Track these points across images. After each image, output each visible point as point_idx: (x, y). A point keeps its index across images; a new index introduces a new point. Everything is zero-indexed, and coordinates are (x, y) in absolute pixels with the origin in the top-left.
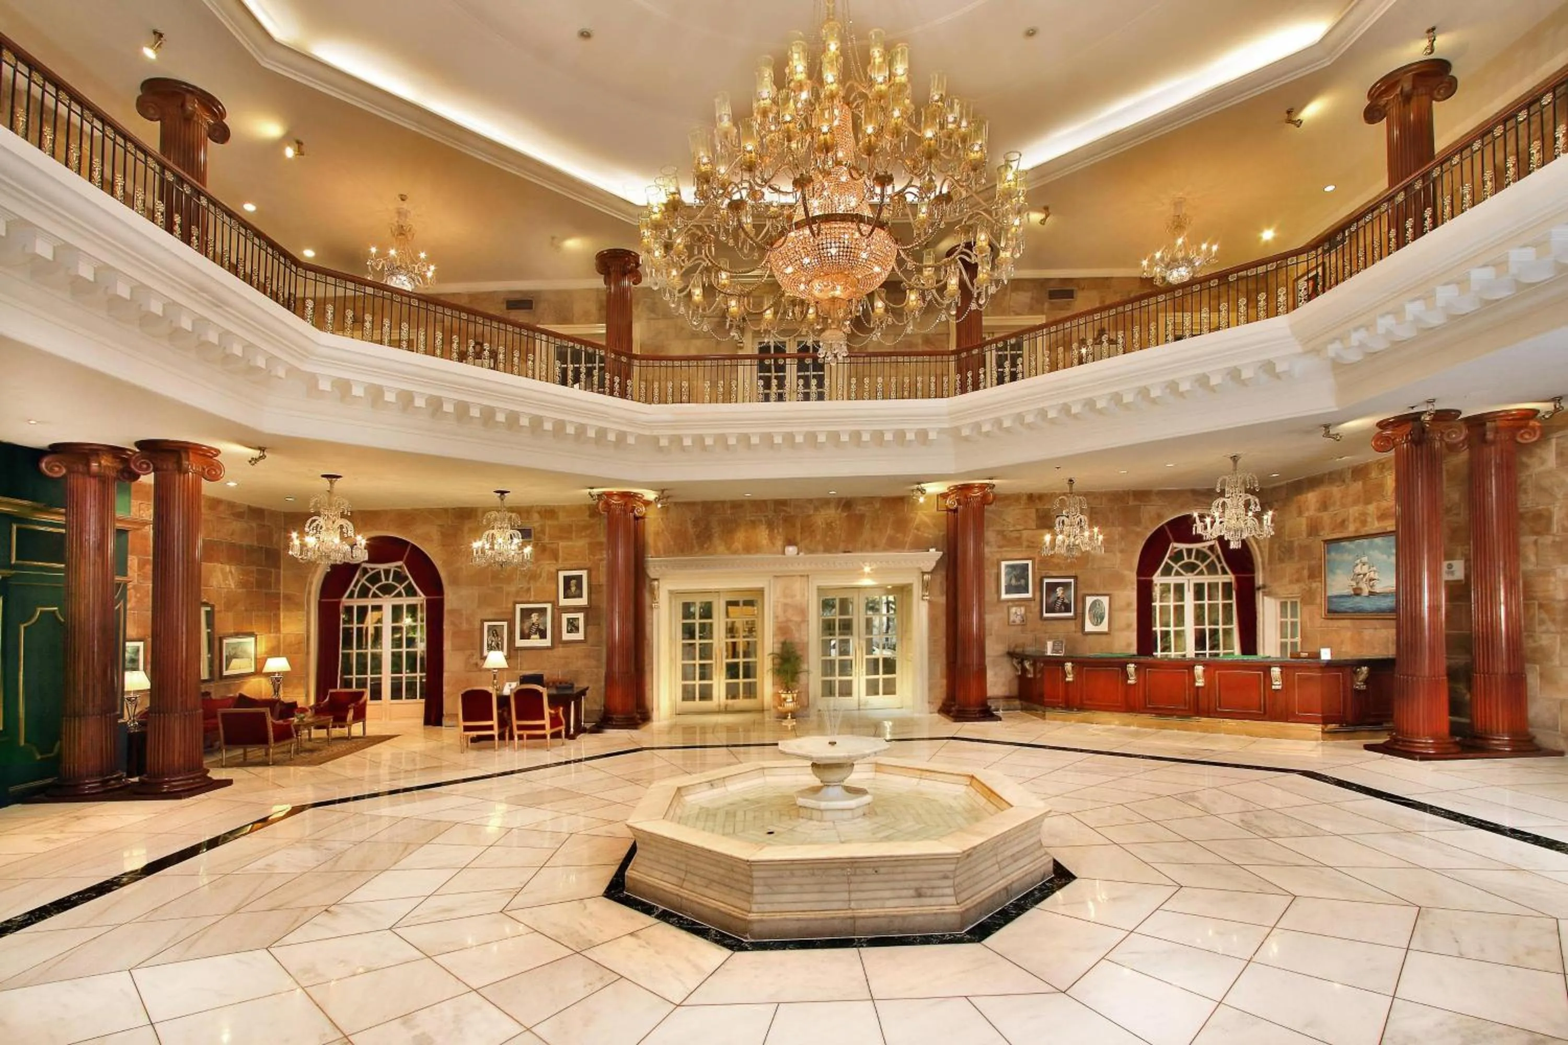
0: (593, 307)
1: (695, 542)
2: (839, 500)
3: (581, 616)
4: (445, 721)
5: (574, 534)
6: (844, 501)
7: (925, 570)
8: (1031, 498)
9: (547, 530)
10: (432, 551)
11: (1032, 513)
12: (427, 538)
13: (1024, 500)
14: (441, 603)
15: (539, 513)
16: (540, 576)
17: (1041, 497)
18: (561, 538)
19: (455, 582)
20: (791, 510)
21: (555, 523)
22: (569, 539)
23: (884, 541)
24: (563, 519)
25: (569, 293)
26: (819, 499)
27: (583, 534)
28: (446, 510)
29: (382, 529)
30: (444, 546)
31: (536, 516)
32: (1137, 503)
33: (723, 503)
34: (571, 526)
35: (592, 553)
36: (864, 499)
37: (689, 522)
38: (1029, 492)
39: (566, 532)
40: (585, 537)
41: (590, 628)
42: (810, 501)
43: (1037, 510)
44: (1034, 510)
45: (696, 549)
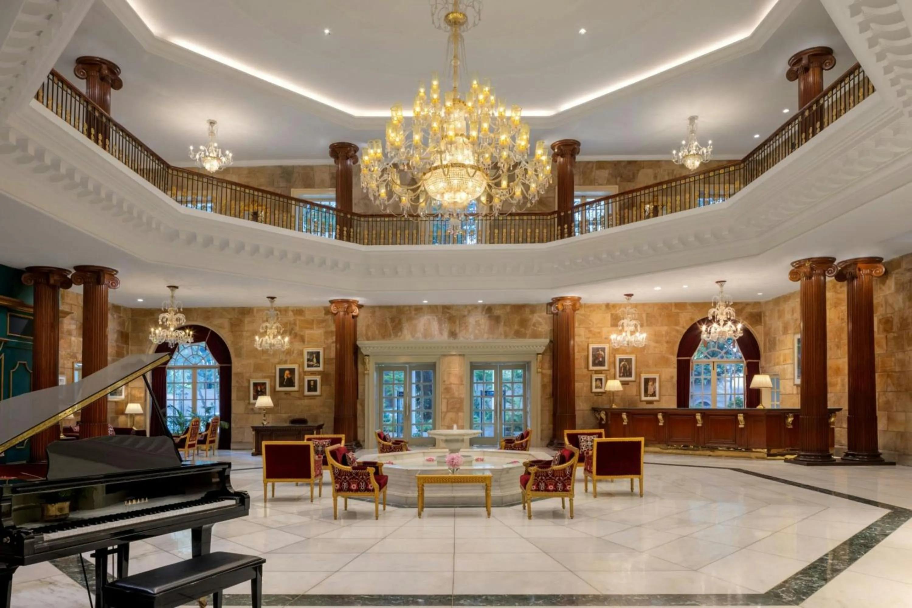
0: (327, 177)
1: (391, 332)
2: (483, 306)
3: (318, 378)
4: (232, 446)
5: (315, 326)
6: (486, 307)
7: (539, 352)
8: (608, 306)
9: (298, 322)
10: (225, 335)
11: (608, 317)
12: (221, 327)
13: (604, 307)
14: (230, 369)
15: (293, 311)
16: (293, 352)
17: (614, 306)
18: (307, 328)
19: (239, 355)
20: (453, 312)
21: (302, 318)
22: (312, 328)
23: (513, 332)
24: (308, 316)
25: (311, 168)
26: (471, 305)
27: (321, 326)
28: (234, 309)
29: (193, 320)
30: (232, 332)
31: (291, 313)
32: (677, 311)
33: (410, 307)
34: (313, 320)
35: (326, 338)
36: (499, 305)
37: (388, 319)
38: (605, 302)
39: (310, 324)
40: (323, 327)
41: (323, 387)
42: (466, 306)
43: (612, 315)
44: (609, 315)
45: (393, 337)
